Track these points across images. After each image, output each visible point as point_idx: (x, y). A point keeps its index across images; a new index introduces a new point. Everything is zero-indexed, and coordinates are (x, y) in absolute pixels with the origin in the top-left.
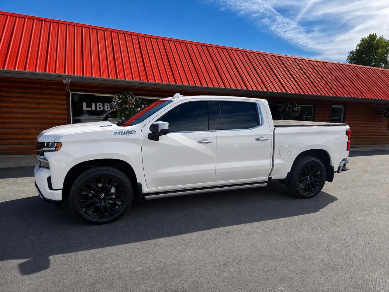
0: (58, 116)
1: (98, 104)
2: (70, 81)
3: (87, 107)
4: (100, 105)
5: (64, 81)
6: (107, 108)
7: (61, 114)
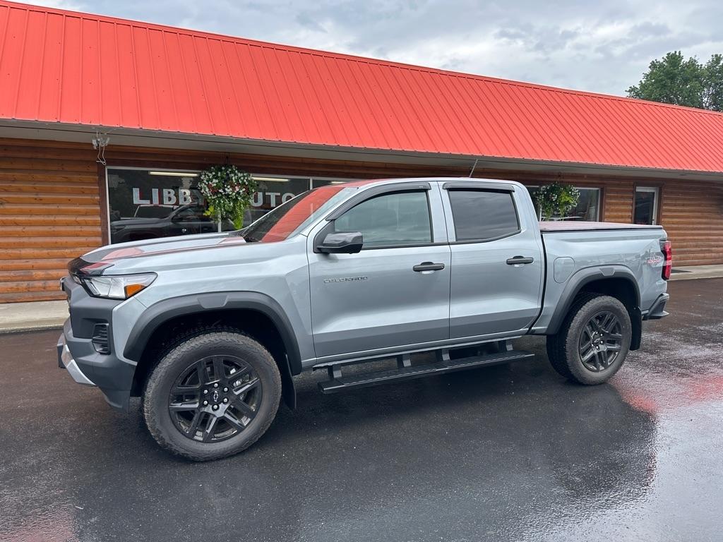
0: (79, 219)
1: (165, 191)
2: (107, 142)
3: (142, 198)
4: (169, 193)
5: (94, 142)
6: (185, 199)
7: (86, 214)
